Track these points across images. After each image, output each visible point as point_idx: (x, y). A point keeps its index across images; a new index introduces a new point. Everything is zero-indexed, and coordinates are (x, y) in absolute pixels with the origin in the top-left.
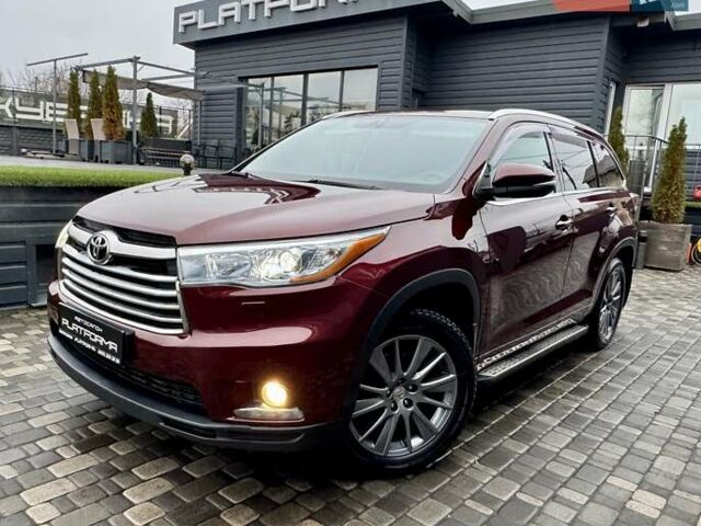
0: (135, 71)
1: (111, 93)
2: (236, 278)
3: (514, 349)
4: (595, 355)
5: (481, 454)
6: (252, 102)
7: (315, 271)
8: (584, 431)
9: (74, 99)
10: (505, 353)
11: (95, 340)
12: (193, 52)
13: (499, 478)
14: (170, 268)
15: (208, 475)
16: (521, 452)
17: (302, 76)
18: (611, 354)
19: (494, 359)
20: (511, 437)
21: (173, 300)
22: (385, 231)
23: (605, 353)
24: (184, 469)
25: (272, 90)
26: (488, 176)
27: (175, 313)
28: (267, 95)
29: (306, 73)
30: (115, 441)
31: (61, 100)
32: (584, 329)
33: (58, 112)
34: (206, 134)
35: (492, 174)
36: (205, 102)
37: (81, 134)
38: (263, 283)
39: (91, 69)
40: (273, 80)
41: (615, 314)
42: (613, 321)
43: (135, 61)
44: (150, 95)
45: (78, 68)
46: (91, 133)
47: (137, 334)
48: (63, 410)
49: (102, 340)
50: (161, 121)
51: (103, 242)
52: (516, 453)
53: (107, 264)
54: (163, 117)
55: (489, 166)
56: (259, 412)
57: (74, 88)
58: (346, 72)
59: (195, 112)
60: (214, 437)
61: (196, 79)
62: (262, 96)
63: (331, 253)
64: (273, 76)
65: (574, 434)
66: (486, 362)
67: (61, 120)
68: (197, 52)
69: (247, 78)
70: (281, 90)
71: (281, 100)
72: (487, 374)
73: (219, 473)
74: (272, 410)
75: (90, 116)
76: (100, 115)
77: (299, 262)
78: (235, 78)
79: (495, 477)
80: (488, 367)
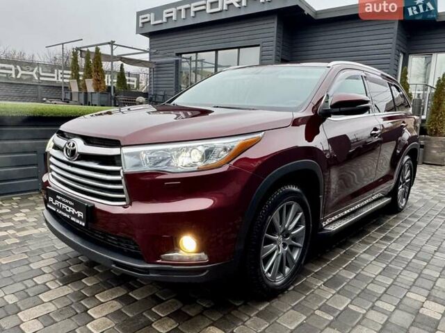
0: (112, 50)
1: (97, 64)
2: (162, 167)
3: (346, 212)
4: (396, 216)
5: (325, 280)
6: (184, 69)
7: (214, 161)
8: (390, 263)
9: (75, 68)
10: (340, 215)
11: (69, 211)
12: (148, 39)
13: (337, 296)
14: (117, 162)
15: (146, 298)
16: (351, 278)
17: (214, 52)
18: (405, 215)
19: (333, 219)
20: (344, 268)
21: (119, 182)
22: (260, 135)
23: (402, 214)
24: (130, 294)
25: (196, 61)
26: (327, 102)
27: (120, 191)
28: (193, 65)
29: (217, 50)
30: (86, 277)
31: (67, 69)
32: (389, 199)
33: (65, 76)
34: (157, 88)
35: (330, 101)
36: (156, 69)
37: (80, 89)
38: (179, 170)
39: (86, 49)
40: (197, 55)
41: (407, 190)
42: (406, 195)
43: (112, 43)
44: (122, 65)
45: (77, 49)
46: (86, 88)
47: (96, 206)
48: (54, 257)
49: (73, 211)
50: (129, 81)
51: (74, 145)
52: (347, 279)
53: (77, 160)
54: (131, 78)
55: (328, 95)
56: (179, 256)
57: (75, 60)
58: (241, 50)
59: (150, 75)
60: (148, 274)
61: (150, 55)
62: (190, 65)
63: (225, 149)
64: (196, 52)
65: (384, 266)
66: (328, 221)
67: (68, 81)
68: (150, 39)
69: (181, 54)
70: (202, 61)
71: (202, 68)
72: (329, 228)
73: (154, 296)
74: (186, 254)
75: (85, 77)
76: (91, 77)
77: (203, 156)
78: (174, 54)
79: (334, 295)
80: (330, 224)
